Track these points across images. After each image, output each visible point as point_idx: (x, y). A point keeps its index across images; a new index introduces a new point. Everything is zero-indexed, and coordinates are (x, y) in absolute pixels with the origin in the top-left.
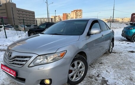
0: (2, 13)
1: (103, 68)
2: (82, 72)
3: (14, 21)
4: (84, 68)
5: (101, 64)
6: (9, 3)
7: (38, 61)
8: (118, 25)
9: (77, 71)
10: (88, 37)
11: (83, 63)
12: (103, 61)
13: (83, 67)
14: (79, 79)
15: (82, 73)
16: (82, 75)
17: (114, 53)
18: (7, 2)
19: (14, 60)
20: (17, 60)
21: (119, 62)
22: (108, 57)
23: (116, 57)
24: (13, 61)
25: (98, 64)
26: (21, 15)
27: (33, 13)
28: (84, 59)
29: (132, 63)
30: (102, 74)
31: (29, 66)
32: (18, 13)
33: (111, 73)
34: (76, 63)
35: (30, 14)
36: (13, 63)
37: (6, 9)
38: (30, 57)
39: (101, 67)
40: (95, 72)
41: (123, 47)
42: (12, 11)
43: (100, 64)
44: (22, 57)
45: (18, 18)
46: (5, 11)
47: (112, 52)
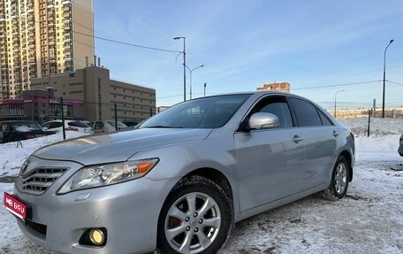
0: (74, 92)
1: (296, 233)
2: (212, 230)
3: (100, 112)
4: (219, 218)
5: (294, 224)
6: (94, 67)
7: (85, 182)
8: (395, 124)
9: (194, 223)
10: (241, 135)
11: (214, 203)
12: (304, 216)
13: (216, 216)
14: (202, 249)
15: (212, 233)
16: (212, 239)
17: (353, 198)
18: (89, 65)
19: (31, 180)
20: (37, 179)
21: (356, 222)
22: (328, 207)
23: (354, 209)
24: (28, 181)
25: (287, 222)
26: (119, 99)
27: (152, 93)
28: (216, 189)
29: (399, 227)
30: (286, 246)
31: (60, 192)
32: (112, 94)
33: (314, 246)
34: (191, 199)
35: (145, 96)
36: (29, 187)
37: (85, 83)
38: (64, 170)
39: (292, 231)
40: (265, 240)
41: (395, 186)
42: (97, 88)
43: (292, 222)
44: (49, 171)
45: (112, 98)
46: (80, 88)
47: (348, 196)
